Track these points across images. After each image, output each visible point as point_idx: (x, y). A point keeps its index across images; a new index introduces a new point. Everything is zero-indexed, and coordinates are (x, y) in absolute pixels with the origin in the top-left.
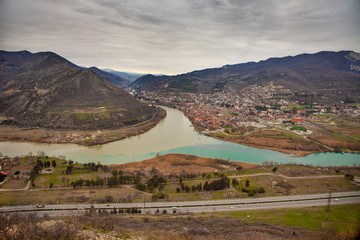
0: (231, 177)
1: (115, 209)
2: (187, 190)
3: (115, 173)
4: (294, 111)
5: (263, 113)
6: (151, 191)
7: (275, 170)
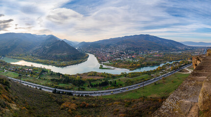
0: (109, 81)
1: (63, 92)
2: (92, 86)
3: (66, 78)
4: (133, 54)
5: (123, 55)
6: (79, 86)
7: (126, 76)
